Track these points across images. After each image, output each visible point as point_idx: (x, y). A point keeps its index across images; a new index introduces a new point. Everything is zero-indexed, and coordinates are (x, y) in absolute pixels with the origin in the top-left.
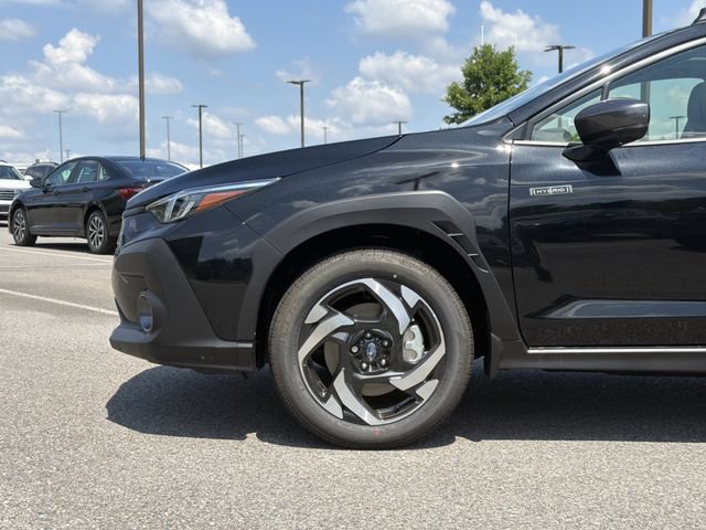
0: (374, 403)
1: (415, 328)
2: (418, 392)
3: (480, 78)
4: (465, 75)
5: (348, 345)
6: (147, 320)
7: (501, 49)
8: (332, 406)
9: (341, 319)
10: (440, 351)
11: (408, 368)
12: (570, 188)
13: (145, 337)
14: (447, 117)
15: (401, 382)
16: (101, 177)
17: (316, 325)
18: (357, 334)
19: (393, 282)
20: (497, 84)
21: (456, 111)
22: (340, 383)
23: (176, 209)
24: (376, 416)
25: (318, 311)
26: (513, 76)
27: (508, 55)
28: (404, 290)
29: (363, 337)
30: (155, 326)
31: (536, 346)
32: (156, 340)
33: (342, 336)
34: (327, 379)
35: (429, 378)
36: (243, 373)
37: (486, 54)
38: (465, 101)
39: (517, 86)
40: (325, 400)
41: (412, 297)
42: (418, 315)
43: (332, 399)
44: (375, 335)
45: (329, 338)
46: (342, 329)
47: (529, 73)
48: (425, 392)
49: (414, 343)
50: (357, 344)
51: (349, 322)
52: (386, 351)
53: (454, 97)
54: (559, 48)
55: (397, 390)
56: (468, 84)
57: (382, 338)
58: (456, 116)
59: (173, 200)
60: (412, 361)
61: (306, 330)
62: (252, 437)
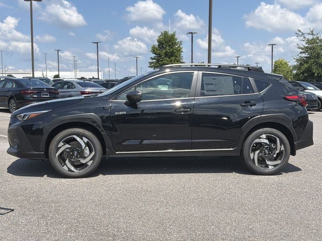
0: (76, 167)
1: (87, 147)
2: (88, 164)
3: (163, 44)
4: (158, 42)
5: (69, 152)
6: (16, 147)
7: (170, 33)
8: (65, 167)
9: (67, 146)
10: (93, 153)
11: (85, 158)
12: (125, 113)
13: (15, 151)
14: (151, 58)
15: (83, 161)
16: (14, 86)
17: (60, 147)
18: (72, 149)
19: (81, 136)
20: (169, 46)
21: (155, 55)
22: (67, 162)
23: (24, 117)
24: (77, 170)
25: (61, 144)
26: (175, 43)
27: (173, 35)
28: (84, 138)
29: (73, 150)
30: (18, 148)
31: (118, 152)
32: (18, 152)
33: (68, 150)
34: (64, 161)
35: (91, 160)
36: (42, 160)
37: (165, 34)
38: (158, 52)
39: (177, 47)
40: (63, 166)
41: (86, 140)
42: (87, 144)
43: (65, 166)
44: (76, 149)
45: (64, 150)
46: (68, 148)
47: (181, 42)
48: (89, 164)
49: (87, 151)
50: (72, 152)
51: (69, 146)
52: (79, 153)
53: (154, 50)
54: (192, 33)
55: (82, 163)
56: (159, 45)
57: (78, 150)
58: (155, 57)
59: (22, 115)
60: (86, 156)
61: (58, 149)
62: (45, 176)
